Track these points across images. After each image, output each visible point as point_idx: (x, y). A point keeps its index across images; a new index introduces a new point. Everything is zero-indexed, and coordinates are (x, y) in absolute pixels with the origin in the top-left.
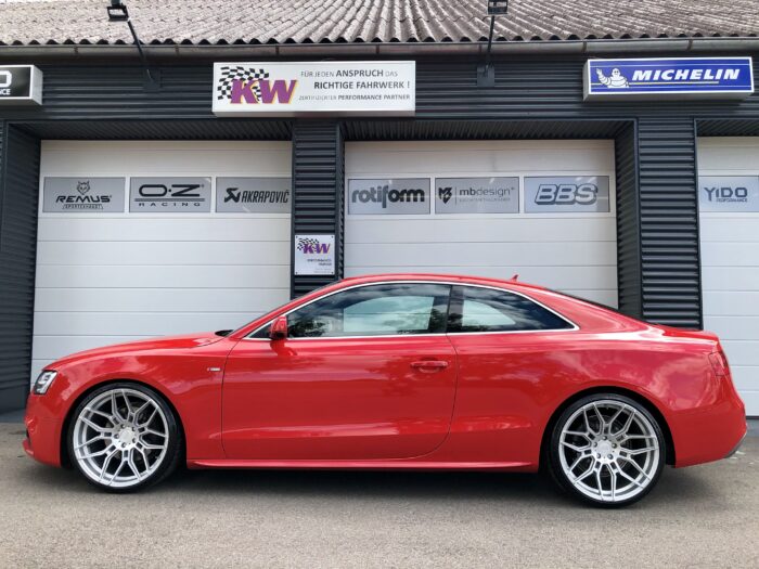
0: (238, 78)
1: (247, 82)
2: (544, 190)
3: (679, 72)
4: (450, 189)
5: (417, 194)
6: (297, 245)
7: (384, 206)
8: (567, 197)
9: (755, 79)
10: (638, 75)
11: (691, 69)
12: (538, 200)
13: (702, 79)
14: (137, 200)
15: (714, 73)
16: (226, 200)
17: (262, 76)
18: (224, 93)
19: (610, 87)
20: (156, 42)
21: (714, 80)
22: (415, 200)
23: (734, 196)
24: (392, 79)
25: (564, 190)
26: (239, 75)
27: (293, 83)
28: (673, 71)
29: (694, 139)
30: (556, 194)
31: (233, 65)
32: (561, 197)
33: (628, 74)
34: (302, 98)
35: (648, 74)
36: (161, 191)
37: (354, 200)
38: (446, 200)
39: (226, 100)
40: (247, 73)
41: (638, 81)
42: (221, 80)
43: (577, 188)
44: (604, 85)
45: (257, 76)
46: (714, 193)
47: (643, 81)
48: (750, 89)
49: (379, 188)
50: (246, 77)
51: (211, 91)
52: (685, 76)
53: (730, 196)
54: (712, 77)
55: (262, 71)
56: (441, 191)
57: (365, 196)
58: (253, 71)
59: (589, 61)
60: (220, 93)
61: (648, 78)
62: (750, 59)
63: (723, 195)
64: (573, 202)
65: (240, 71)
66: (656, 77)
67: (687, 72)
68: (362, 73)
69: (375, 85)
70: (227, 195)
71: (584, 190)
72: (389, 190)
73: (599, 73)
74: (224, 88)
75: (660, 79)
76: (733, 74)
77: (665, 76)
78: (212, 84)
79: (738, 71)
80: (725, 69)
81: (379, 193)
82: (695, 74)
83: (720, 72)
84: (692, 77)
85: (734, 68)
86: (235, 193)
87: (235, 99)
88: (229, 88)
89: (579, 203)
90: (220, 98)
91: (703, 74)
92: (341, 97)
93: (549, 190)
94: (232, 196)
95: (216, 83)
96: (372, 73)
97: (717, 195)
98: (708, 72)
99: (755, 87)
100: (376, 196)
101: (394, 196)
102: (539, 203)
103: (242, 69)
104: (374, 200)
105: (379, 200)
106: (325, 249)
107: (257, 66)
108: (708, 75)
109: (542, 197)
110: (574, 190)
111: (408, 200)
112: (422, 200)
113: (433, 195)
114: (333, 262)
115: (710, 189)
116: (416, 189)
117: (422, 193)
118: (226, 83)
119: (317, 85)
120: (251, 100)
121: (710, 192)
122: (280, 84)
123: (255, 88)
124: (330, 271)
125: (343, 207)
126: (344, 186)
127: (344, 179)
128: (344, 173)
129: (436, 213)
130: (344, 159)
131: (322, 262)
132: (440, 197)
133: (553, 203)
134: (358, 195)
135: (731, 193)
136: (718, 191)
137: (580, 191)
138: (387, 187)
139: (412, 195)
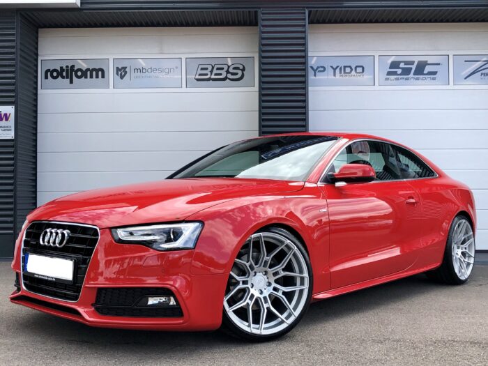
2: (202, 69)
4: (126, 68)
5: (99, 72)
7: (71, 82)
8: (221, 74)
12: (197, 77)
22: (97, 77)
23: (353, 72)
25: (218, 69)
29: (305, 26)
30: (211, 72)
32: (216, 75)
37: (46, 78)
38: (122, 77)
43: (229, 67)
46: (338, 70)
49: (67, 67)
53: (350, 72)
56: (118, 69)
57: (55, 74)
63: (345, 72)
64: (224, 79)
71: (234, 68)
72: (75, 69)
81: (67, 71)
89: (230, 79)
93: (206, 69)
97: (340, 72)
100: (64, 74)
101: (79, 74)
102: (198, 80)
104: (63, 77)
105: (67, 78)
106: (6, 117)
109: (200, 75)
110: (226, 68)
111: (91, 77)
112: (103, 77)
113: (111, 73)
114: (13, 128)
115: (335, 67)
116: (97, 68)
117: (102, 70)
121: (335, 70)
124: (10, 135)
125: (36, 83)
126: (37, 66)
127: (37, 60)
128: (37, 55)
129: (114, 88)
130: (37, 43)
131: (6, 129)
132: (117, 74)
133: (209, 79)
134: (50, 73)
135: (352, 70)
136: (341, 69)
137: (231, 70)
138: (73, 66)
139: (94, 73)
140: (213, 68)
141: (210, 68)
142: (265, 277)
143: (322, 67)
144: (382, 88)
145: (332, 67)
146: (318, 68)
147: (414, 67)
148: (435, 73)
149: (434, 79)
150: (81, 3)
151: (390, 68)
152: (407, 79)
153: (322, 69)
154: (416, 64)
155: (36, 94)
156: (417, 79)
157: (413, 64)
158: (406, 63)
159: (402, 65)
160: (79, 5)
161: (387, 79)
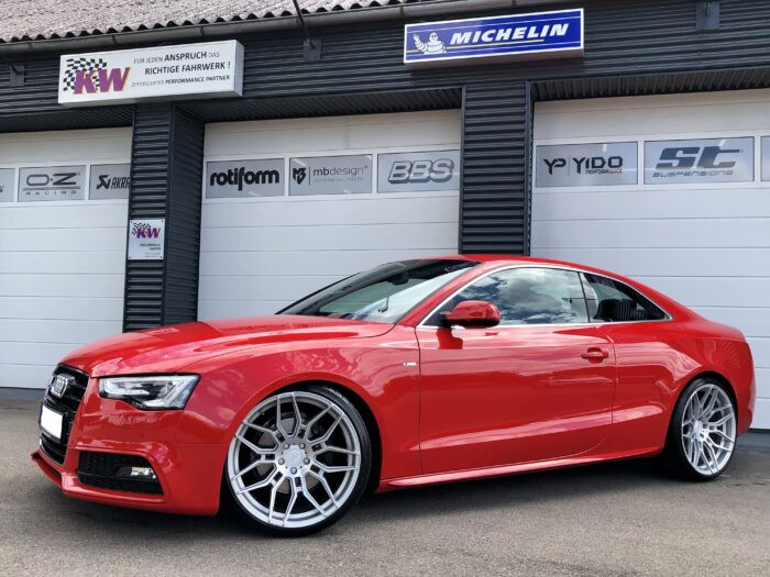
0: (80, 69)
1: (88, 72)
2: (398, 168)
3: (501, 31)
5: (273, 176)
6: (131, 230)
7: (240, 189)
9: (585, 33)
10: (457, 38)
11: (513, 28)
12: (392, 179)
13: (525, 38)
14: (25, 189)
15: (539, 30)
16: (98, 187)
17: (101, 66)
18: (69, 84)
19: (426, 53)
20: (15, 40)
21: (539, 38)
22: (270, 181)
23: (606, 167)
24: (215, 60)
25: (418, 167)
26: (83, 66)
27: (127, 70)
28: (493, 31)
30: (410, 171)
31: (76, 57)
32: (415, 174)
33: (445, 38)
34: (134, 85)
35: (467, 36)
36: (44, 180)
37: (212, 183)
38: (299, 181)
39: (71, 91)
40: (88, 64)
41: (456, 45)
42: (67, 72)
43: (432, 164)
44: (421, 52)
45: (97, 66)
46: (583, 164)
47: (462, 44)
48: (579, 45)
50: (87, 67)
51: (57, 84)
52: (506, 37)
53: (602, 166)
54: (537, 35)
55: (101, 61)
56: (295, 171)
57: (222, 179)
58: (93, 61)
59: (406, 26)
60: (65, 85)
61: (466, 41)
62: (582, 10)
63: (593, 166)
64: (427, 180)
65: (83, 63)
66: (476, 40)
67: (509, 31)
68: (187, 56)
69: (199, 67)
70: (99, 182)
71: (440, 166)
72: (246, 172)
73: (416, 38)
74: (69, 80)
75: (480, 41)
76: (560, 30)
77: (485, 38)
78: (58, 77)
79: (566, 26)
80: (551, 24)
81: (236, 174)
82: (519, 33)
83: (546, 28)
84: (515, 37)
85: (562, 23)
86: (106, 180)
87: (78, 90)
88: (73, 80)
89: (435, 180)
90: (65, 89)
91: (527, 32)
92: (168, 81)
93: (403, 167)
94: (103, 183)
95: (63, 75)
96: (196, 56)
98: (533, 29)
99: (585, 42)
100: (233, 178)
101: (250, 178)
102: (392, 182)
103: (83, 60)
104: (231, 183)
105: (236, 183)
106: (156, 233)
107: (97, 56)
108: (532, 33)
109: (395, 176)
110: (429, 166)
111: (264, 182)
112: (277, 181)
113: (286, 175)
114: (162, 247)
115: (579, 160)
116: (271, 170)
117: (276, 173)
118: (71, 75)
119: (147, 71)
120: (91, 90)
121: (579, 163)
122: (116, 72)
123: (95, 78)
124: (159, 255)
125: (200, 190)
126: (201, 169)
127: (202, 162)
128: (202, 156)
129: (290, 195)
130: (203, 142)
131: (153, 247)
132: (294, 177)
133: (407, 181)
134: (216, 178)
135: (604, 163)
136: (588, 161)
137: (435, 168)
138: (243, 169)
139: (267, 177)
140: (412, 165)
141: (408, 167)
142: (303, 451)
143: (560, 160)
144: (649, 187)
145: (575, 160)
146: (555, 161)
147: (698, 156)
148: (732, 164)
149: (730, 173)
150: (244, 91)
151: (662, 158)
152: (687, 174)
153: (561, 163)
154: (701, 152)
155: (200, 204)
156: (703, 174)
157: (697, 152)
158: (686, 150)
159: (680, 154)
160: (241, 94)
161: (656, 175)
